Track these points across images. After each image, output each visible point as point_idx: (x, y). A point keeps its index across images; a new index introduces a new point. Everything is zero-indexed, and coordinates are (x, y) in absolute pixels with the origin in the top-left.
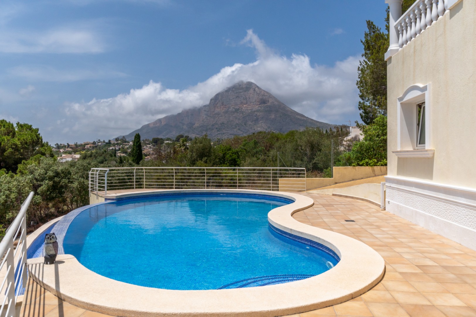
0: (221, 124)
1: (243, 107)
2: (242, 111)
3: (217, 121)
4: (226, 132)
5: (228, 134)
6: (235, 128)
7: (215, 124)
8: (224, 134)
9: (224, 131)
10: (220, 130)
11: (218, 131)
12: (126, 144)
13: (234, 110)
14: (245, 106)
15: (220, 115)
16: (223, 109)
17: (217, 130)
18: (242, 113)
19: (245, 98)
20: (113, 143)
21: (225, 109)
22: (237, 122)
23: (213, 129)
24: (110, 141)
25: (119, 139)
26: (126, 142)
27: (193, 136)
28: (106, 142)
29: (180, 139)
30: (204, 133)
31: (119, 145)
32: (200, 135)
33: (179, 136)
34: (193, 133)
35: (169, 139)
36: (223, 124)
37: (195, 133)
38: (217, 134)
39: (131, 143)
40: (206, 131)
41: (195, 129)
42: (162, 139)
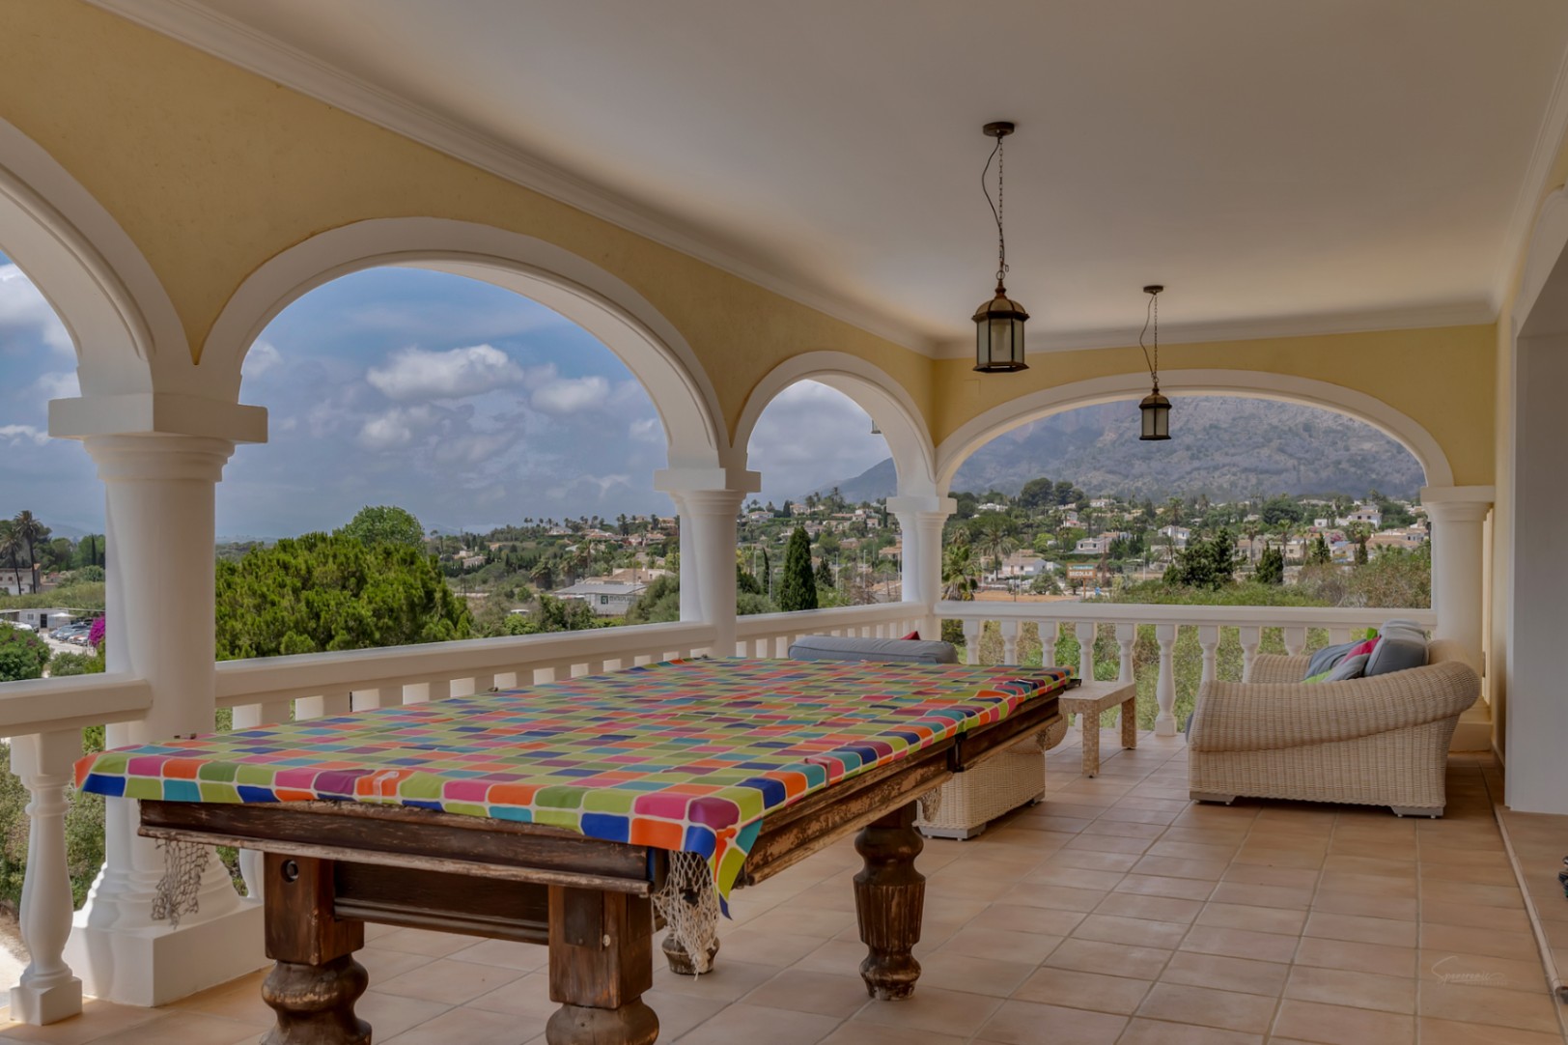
0: (1205, 429)
3: (1188, 421)
4: (1228, 460)
5: (1234, 469)
6: (1263, 446)
7: (1181, 429)
8: (1216, 468)
9: (1219, 458)
10: (1201, 455)
11: (1193, 457)
12: (844, 515)
17: (1189, 453)
20: (799, 514)
22: (1275, 422)
23: (1175, 451)
24: (787, 505)
25: (819, 500)
26: (841, 507)
27: (1096, 477)
28: (777, 508)
29: (1037, 495)
30: (1139, 467)
31: (816, 519)
32: (1120, 473)
33: (1035, 483)
34: (1095, 469)
35: (998, 494)
36: (1213, 430)
37: (1103, 467)
38: (1188, 469)
39: (859, 512)
40: (1146, 457)
41: (1101, 451)
42: (968, 496)
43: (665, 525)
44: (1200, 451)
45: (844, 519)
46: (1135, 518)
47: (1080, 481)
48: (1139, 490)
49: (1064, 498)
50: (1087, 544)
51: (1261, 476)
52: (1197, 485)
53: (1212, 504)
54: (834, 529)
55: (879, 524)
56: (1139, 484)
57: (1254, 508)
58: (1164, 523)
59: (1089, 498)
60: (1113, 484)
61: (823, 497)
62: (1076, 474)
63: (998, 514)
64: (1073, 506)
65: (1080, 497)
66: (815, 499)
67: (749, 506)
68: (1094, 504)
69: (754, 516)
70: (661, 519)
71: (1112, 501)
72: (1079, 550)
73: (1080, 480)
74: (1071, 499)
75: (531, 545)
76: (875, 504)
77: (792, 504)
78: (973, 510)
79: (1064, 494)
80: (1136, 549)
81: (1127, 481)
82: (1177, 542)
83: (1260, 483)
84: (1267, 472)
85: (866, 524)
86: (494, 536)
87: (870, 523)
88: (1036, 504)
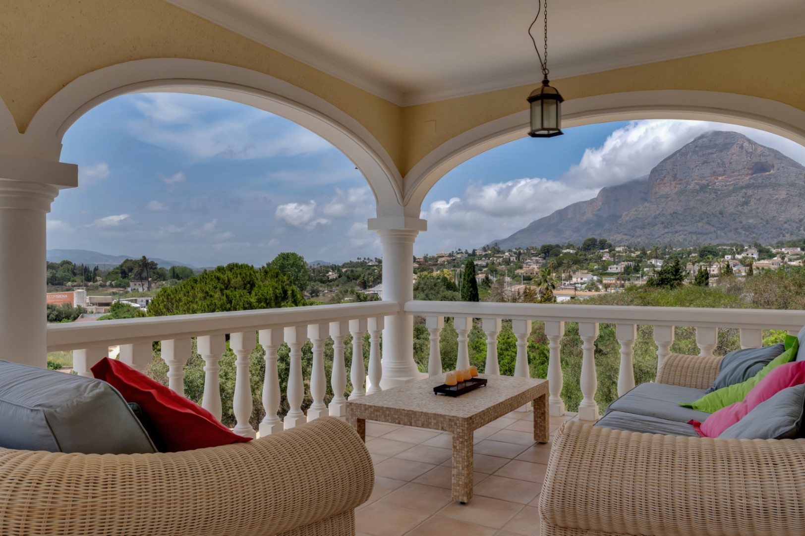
0: (671, 214)
1: (716, 181)
2: (715, 188)
3: (662, 210)
4: (682, 228)
5: (685, 233)
6: (699, 221)
7: (659, 214)
8: (676, 232)
9: (678, 228)
10: (669, 226)
11: (665, 227)
12: (500, 255)
13: (698, 187)
14: (720, 178)
15: (669, 199)
16: (675, 187)
17: (663, 225)
18: (714, 193)
19: (721, 163)
20: (479, 255)
21: (680, 186)
22: (705, 210)
23: (656, 225)
24: (474, 251)
25: (489, 248)
26: (499, 252)
27: (618, 237)
28: (469, 253)
29: (590, 245)
30: (639, 232)
31: (487, 257)
32: (630, 235)
33: (589, 240)
34: (618, 233)
35: (572, 245)
36: (674, 215)
37: (621, 232)
38: (663, 232)
39: (507, 254)
40: (643, 228)
41: (621, 225)
42: (558, 246)
43: (418, 260)
44: (668, 224)
45: (500, 257)
46: (637, 256)
47: (610, 239)
48: (639, 243)
49: (603, 246)
50: (613, 268)
51: (698, 236)
52: (667, 240)
53: (674, 249)
54: (495, 262)
55: (516, 259)
56: (639, 240)
57: (695, 251)
58: (650, 257)
59: (615, 247)
60: (627, 240)
61: (490, 247)
62: (609, 235)
63: (572, 254)
64: (607, 250)
65: (610, 246)
66: (487, 248)
67: (457, 252)
68: (617, 249)
69: (459, 256)
70: (417, 258)
71: (626, 248)
72: (609, 270)
74: (606, 247)
75: (360, 269)
76: (514, 250)
77: (476, 250)
78: (560, 253)
79: (603, 245)
80: (637, 269)
81: (633, 239)
82: (657, 266)
83: (698, 239)
84: (701, 233)
85: (510, 259)
86: (344, 266)
87: (512, 259)
88: (590, 249)
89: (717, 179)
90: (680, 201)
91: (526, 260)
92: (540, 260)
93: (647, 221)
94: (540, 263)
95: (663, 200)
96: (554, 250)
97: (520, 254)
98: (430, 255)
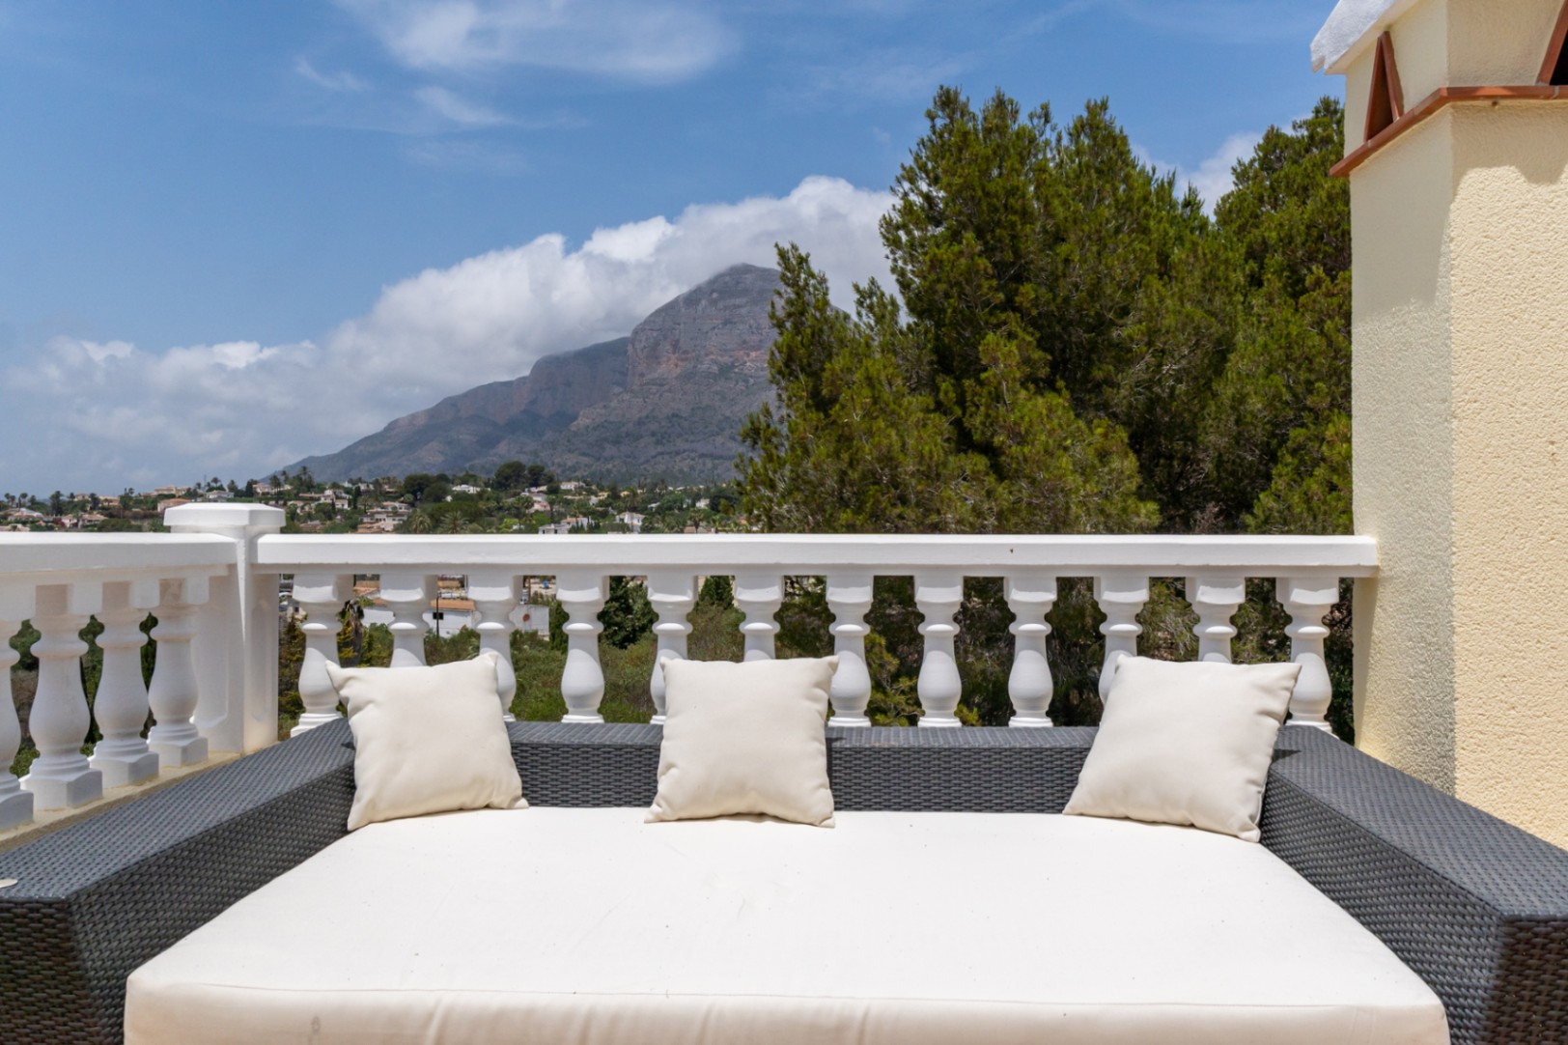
0: (668, 418)
1: (746, 359)
2: (746, 371)
3: (653, 410)
4: (687, 446)
5: (693, 455)
6: (718, 434)
7: (647, 417)
8: (678, 453)
9: (681, 444)
10: (664, 441)
11: (658, 443)
12: (313, 495)
13: (715, 368)
14: (753, 354)
15: (666, 387)
16: (676, 366)
17: (654, 439)
18: (744, 381)
19: (755, 326)
20: (263, 494)
21: (684, 364)
22: (728, 413)
23: (642, 437)
24: (251, 484)
25: (287, 479)
26: (309, 487)
27: (571, 460)
28: (239, 488)
29: (511, 477)
30: (610, 450)
31: (281, 499)
32: (593, 456)
33: (509, 466)
34: (570, 451)
35: (473, 476)
36: (675, 419)
37: (577, 449)
38: (653, 453)
39: (329, 492)
40: (617, 442)
41: (575, 434)
42: (443, 478)
43: (106, 504)
44: (663, 438)
45: (313, 499)
46: (600, 501)
47: (553, 461)
48: (609, 471)
49: (536, 480)
51: (716, 461)
52: (661, 468)
53: (671, 488)
54: (298, 511)
55: (349, 505)
56: (610, 466)
57: (707, 494)
58: (623, 508)
59: (561, 480)
60: (586, 465)
61: (291, 476)
62: (550, 457)
63: (471, 496)
64: (545, 488)
65: (550, 480)
66: (282, 478)
67: (209, 484)
68: (565, 486)
69: (212, 496)
70: (102, 498)
71: (581, 484)
73: (556, 461)
74: (543, 482)
76: (346, 485)
77: (256, 482)
78: (446, 493)
79: (536, 476)
81: (597, 464)
82: (631, 529)
83: (715, 467)
84: (721, 457)
85: (333, 505)
87: (340, 503)
88: (509, 487)
89: (748, 355)
90: (685, 393)
91: (371, 507)
92: (403, 508)
93: (624, 429)
94: (402, 515)
95: (654, 389)
96: (434, 485)
97: (358, 493)
98: (139, 491)
